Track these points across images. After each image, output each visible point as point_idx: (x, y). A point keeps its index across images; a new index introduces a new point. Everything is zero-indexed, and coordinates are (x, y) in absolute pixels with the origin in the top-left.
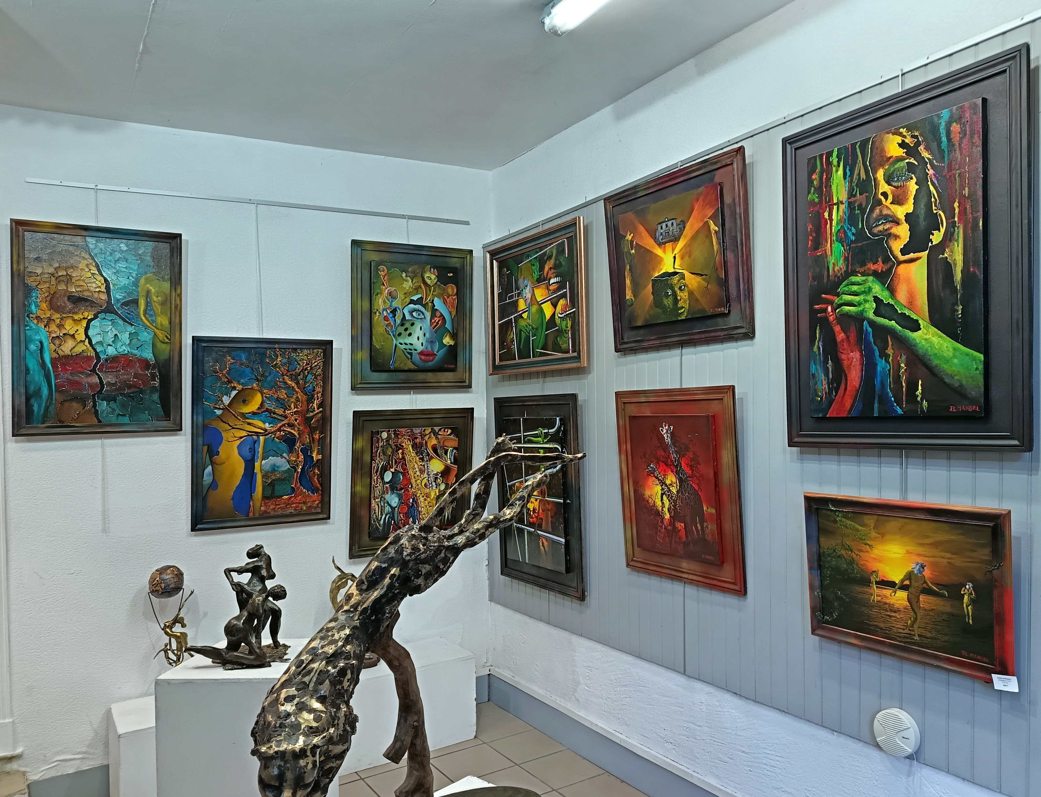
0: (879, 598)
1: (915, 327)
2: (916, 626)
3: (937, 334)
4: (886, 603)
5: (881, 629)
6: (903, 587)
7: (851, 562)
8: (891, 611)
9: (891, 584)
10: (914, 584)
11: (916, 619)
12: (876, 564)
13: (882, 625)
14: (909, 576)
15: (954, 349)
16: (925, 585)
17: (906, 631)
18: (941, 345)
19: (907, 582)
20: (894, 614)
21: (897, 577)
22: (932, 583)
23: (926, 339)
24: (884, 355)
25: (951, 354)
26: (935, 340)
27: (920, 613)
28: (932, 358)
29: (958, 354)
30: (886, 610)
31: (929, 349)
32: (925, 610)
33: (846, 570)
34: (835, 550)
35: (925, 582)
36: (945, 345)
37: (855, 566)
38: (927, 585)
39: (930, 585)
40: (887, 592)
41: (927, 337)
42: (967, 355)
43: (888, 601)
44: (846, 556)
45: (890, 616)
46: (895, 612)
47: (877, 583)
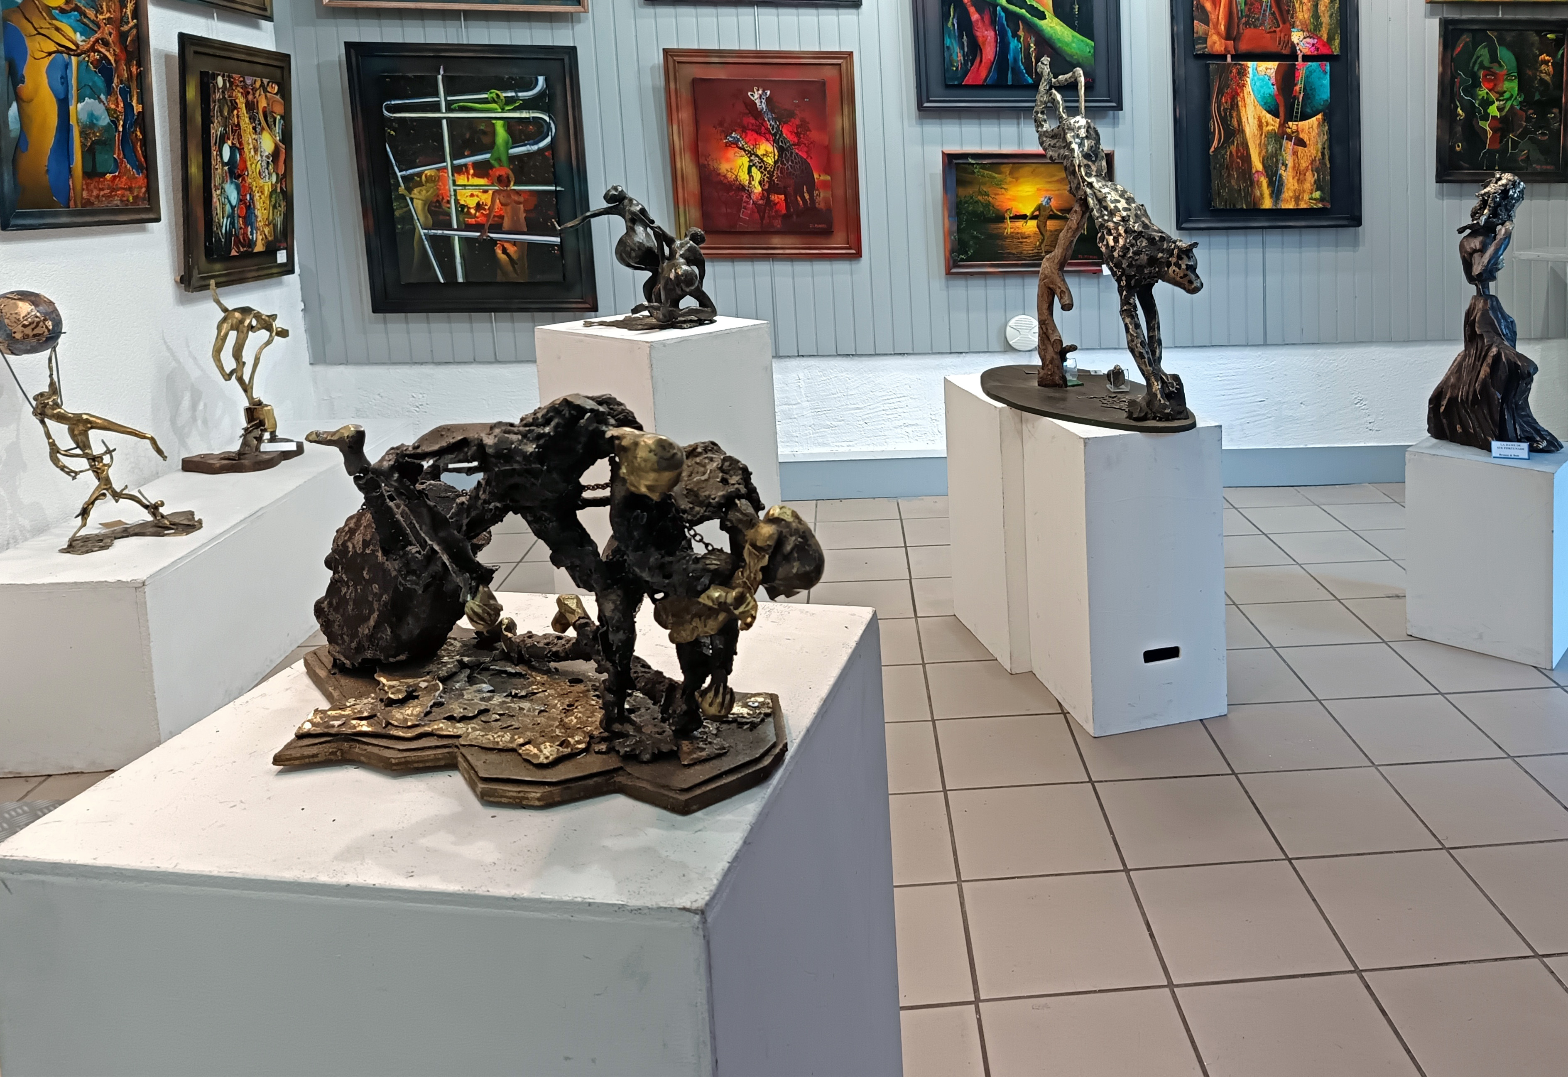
0: (1012, 230)
1: (1042, 16)
2: (1043, 246)
3: (1060, 24)
4: (1018, 233)
5: (1014, 254)
6: (1033, 217)
7: (988, 205)
8: (1023, 238)
9: (1024, 217)
10: (1043, 213)
11: (1043, 240)
12: (1010, 203)
13: (1014, 251)
14: (1039, 208)
15: (1073, 36)
16: (1051, 213)
17: (1035, 251)
18: (1063, 32)
19: (1037, 213)
20: (1024, 240)
21: (1028, 211)
22: (1057, 210)
23: (1051, 27)
24: (1015, 35)
25: (1070, 40)
26: (1058, 28)
27: (1047, 235)
28: (1056, 41)
29: (1075, 40)
30: (1019, 239)
31: (1054, 35)
32: (1051, 231)
33: (982, 212)
34: (972, 198)
35: (1052, 210)
36: (1066, 32)
37: (991, 208)
38: (1053, 212)
39: (1055, 211)
40: (1020, 223)
41: (1052, 25)
42: (1082, 41)
43: (1020, 231)
44: (982, 201)
45: (1022, 242)
46: (1026, 238)
47: (1010, 218)
